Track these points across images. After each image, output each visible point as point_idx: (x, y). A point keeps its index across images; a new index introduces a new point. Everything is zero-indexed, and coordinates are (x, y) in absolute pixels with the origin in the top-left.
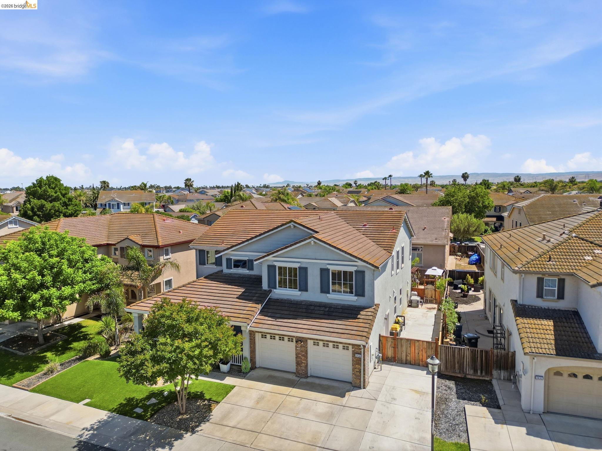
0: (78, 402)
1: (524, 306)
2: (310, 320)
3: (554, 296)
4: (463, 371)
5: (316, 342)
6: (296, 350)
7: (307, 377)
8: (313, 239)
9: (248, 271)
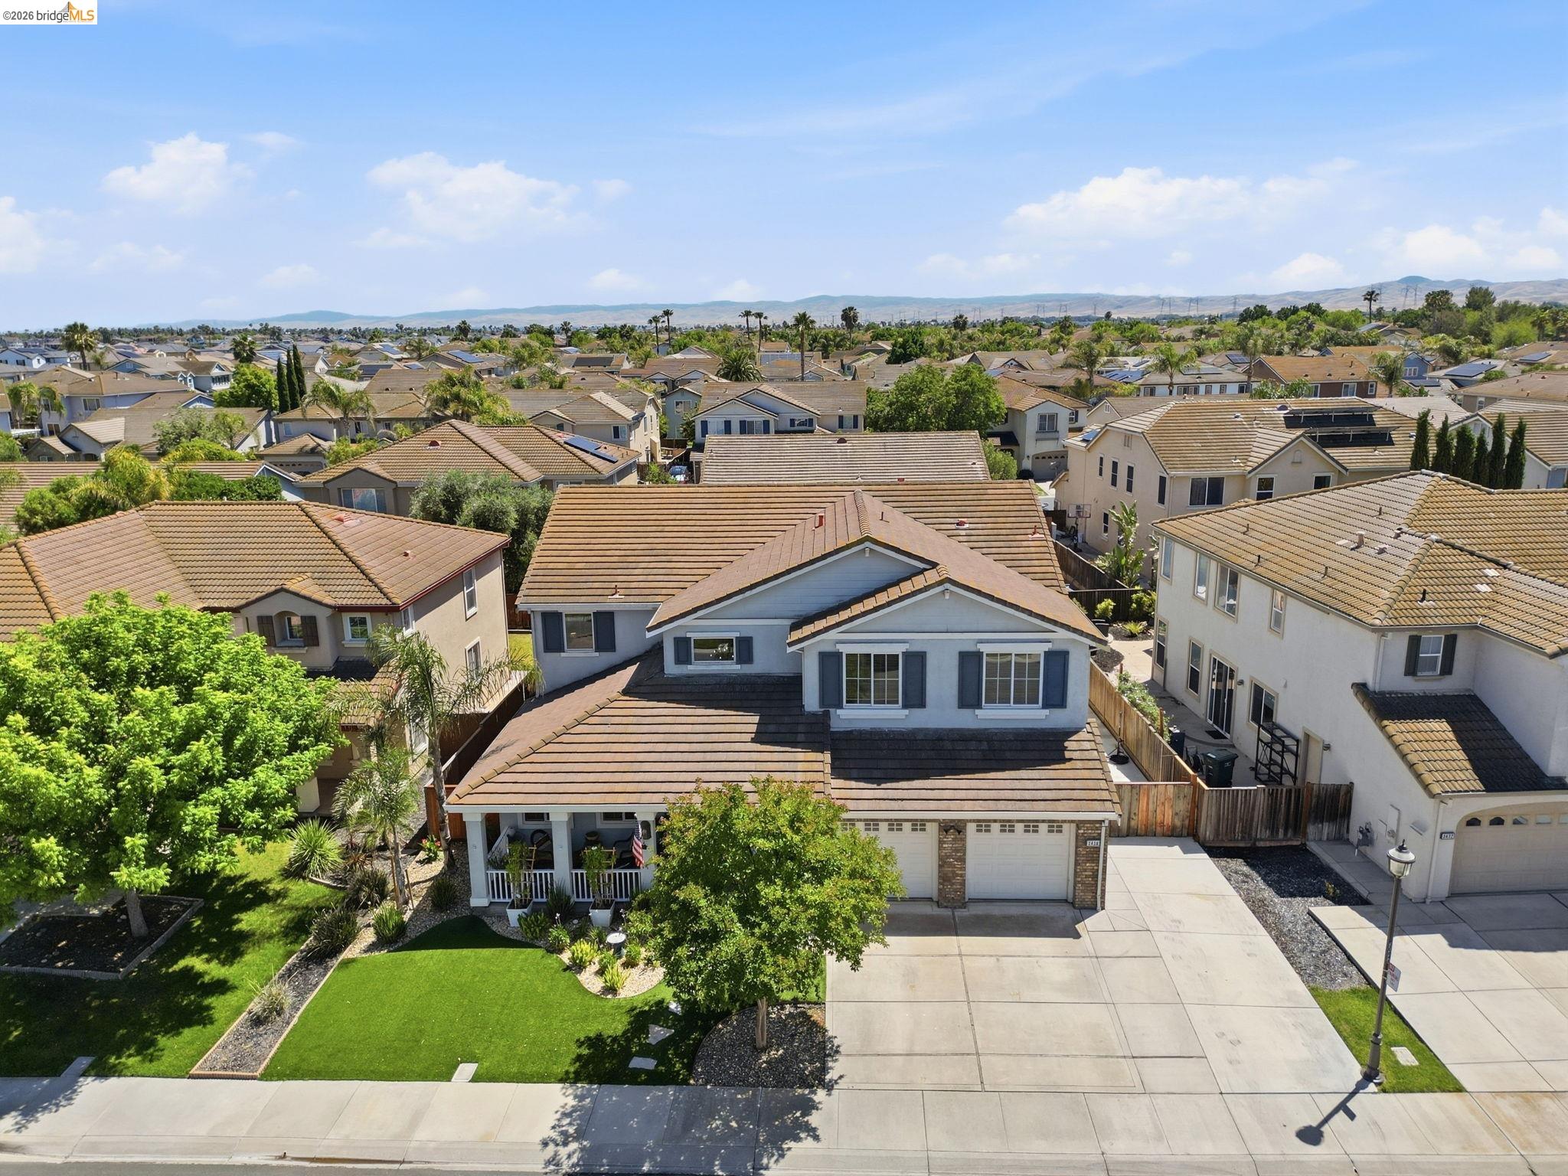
0: (447, 1076)
1: (1382, 693)
2: (962, 776)
3: (1435, 670)
4: (1250, 835)
5: (983, 826)
6: (940, 848)
7: (964, 905)
8: (948, 585)
9: (739, 667)
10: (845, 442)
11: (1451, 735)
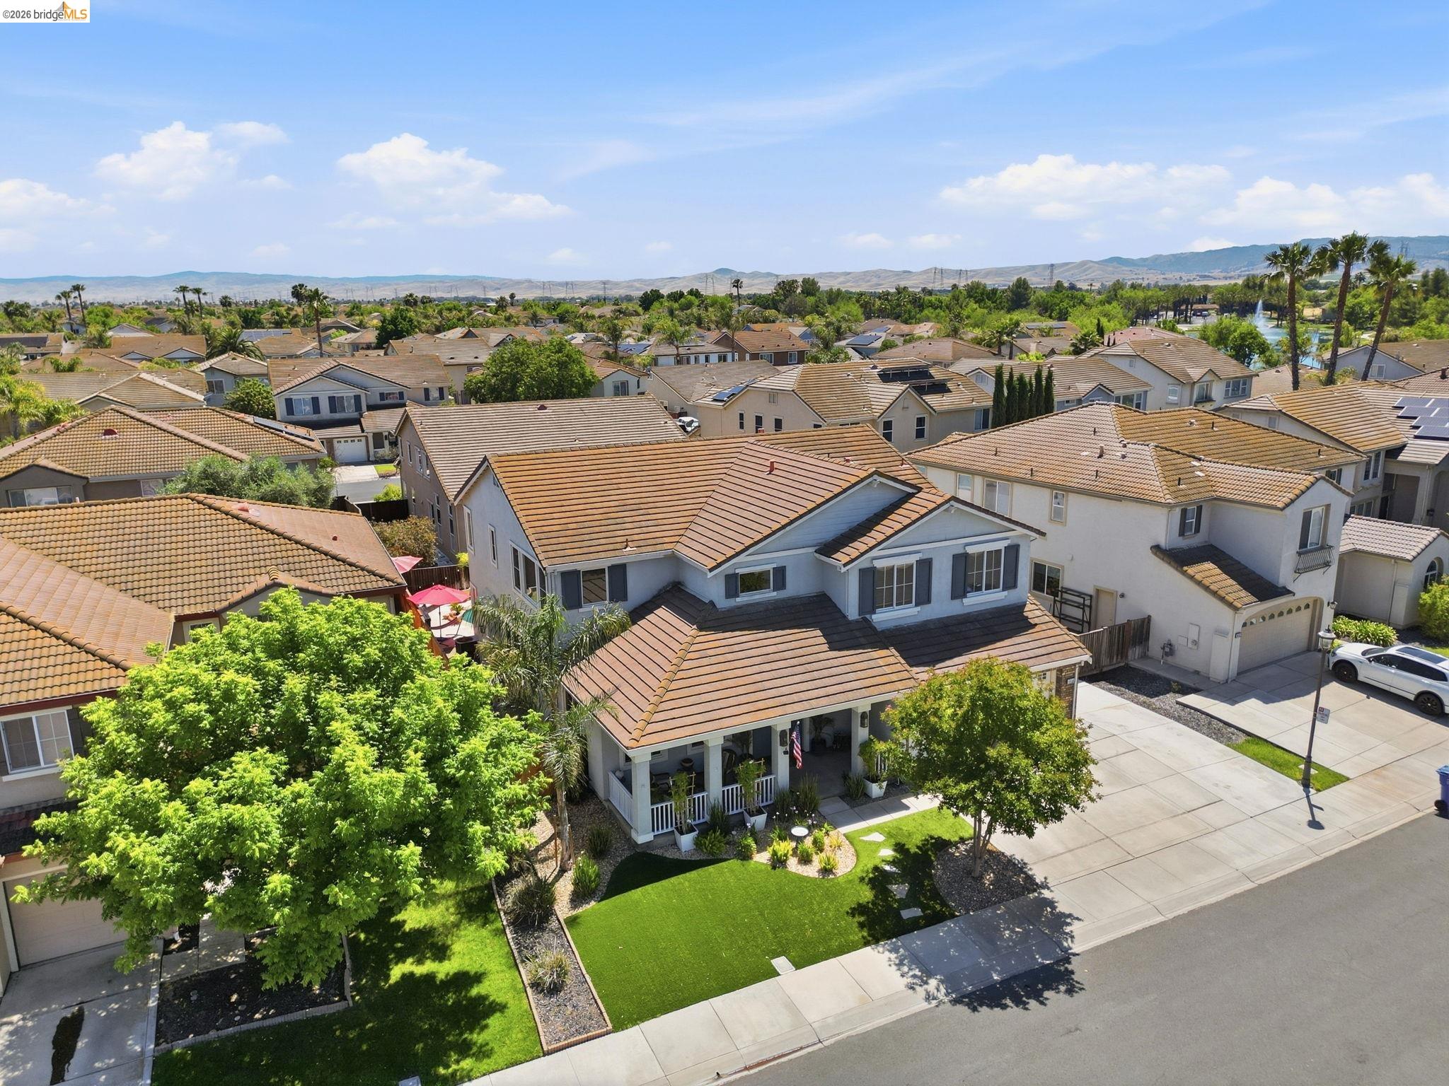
0: (772, 973)
1: (1171, 550)
3: (1192, 530)
8: (952, 502)
9: (775, 593)
10: (545, 408)
11: (1218, 571)
